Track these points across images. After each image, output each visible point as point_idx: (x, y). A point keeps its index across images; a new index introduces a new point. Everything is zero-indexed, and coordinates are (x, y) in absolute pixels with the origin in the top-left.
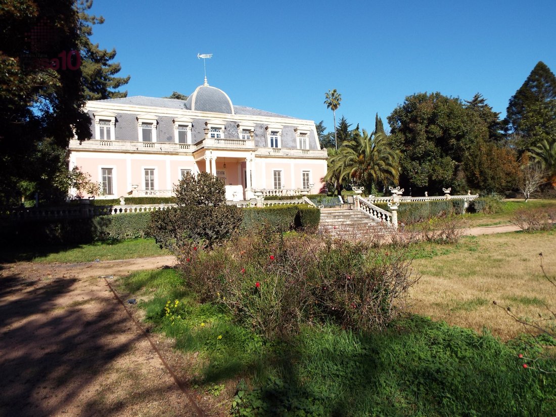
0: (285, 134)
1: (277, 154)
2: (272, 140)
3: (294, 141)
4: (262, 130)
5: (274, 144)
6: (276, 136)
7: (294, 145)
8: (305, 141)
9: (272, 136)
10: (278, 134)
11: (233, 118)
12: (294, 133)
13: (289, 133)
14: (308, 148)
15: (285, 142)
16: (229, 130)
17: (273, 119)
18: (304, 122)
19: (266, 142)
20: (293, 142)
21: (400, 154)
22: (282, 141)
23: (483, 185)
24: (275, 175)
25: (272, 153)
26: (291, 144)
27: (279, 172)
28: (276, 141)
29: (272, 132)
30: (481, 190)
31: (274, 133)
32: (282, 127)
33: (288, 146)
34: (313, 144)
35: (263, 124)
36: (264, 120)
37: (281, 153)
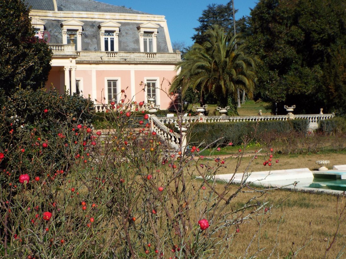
0: (124, 33)
1: (112, 59)
2: (106, 42)
3: (137, 41)
4: (95, 29)
5: (109, 47)
6: (112, 37)
7: (137, 47)
8: (151, 42)
9: (106, 37)
10: (114, 34)
11: (55, 15)
12: (137, 31)
13: (131, 32)
14: (155, 50)
15: (124, 43)
16: (51, 31)
17: (108, 15)
18: (151, 17)
19: (99, 44)
20: (134, 43)
21: (259, 60)
22: (120, 42)
23: (338, 102)
24: (109, 85)
25: (106, 58)
26: (132, 46)
27: (115, 82)
28: (112, 42)
29: (106, 31)
30: (337, 107)
31: (109, 32)
32: (120, 25)
33: (128, 48)
34: (162, 45)
35: (95, 22)
36: (95, 16)
37: (116, 58)
